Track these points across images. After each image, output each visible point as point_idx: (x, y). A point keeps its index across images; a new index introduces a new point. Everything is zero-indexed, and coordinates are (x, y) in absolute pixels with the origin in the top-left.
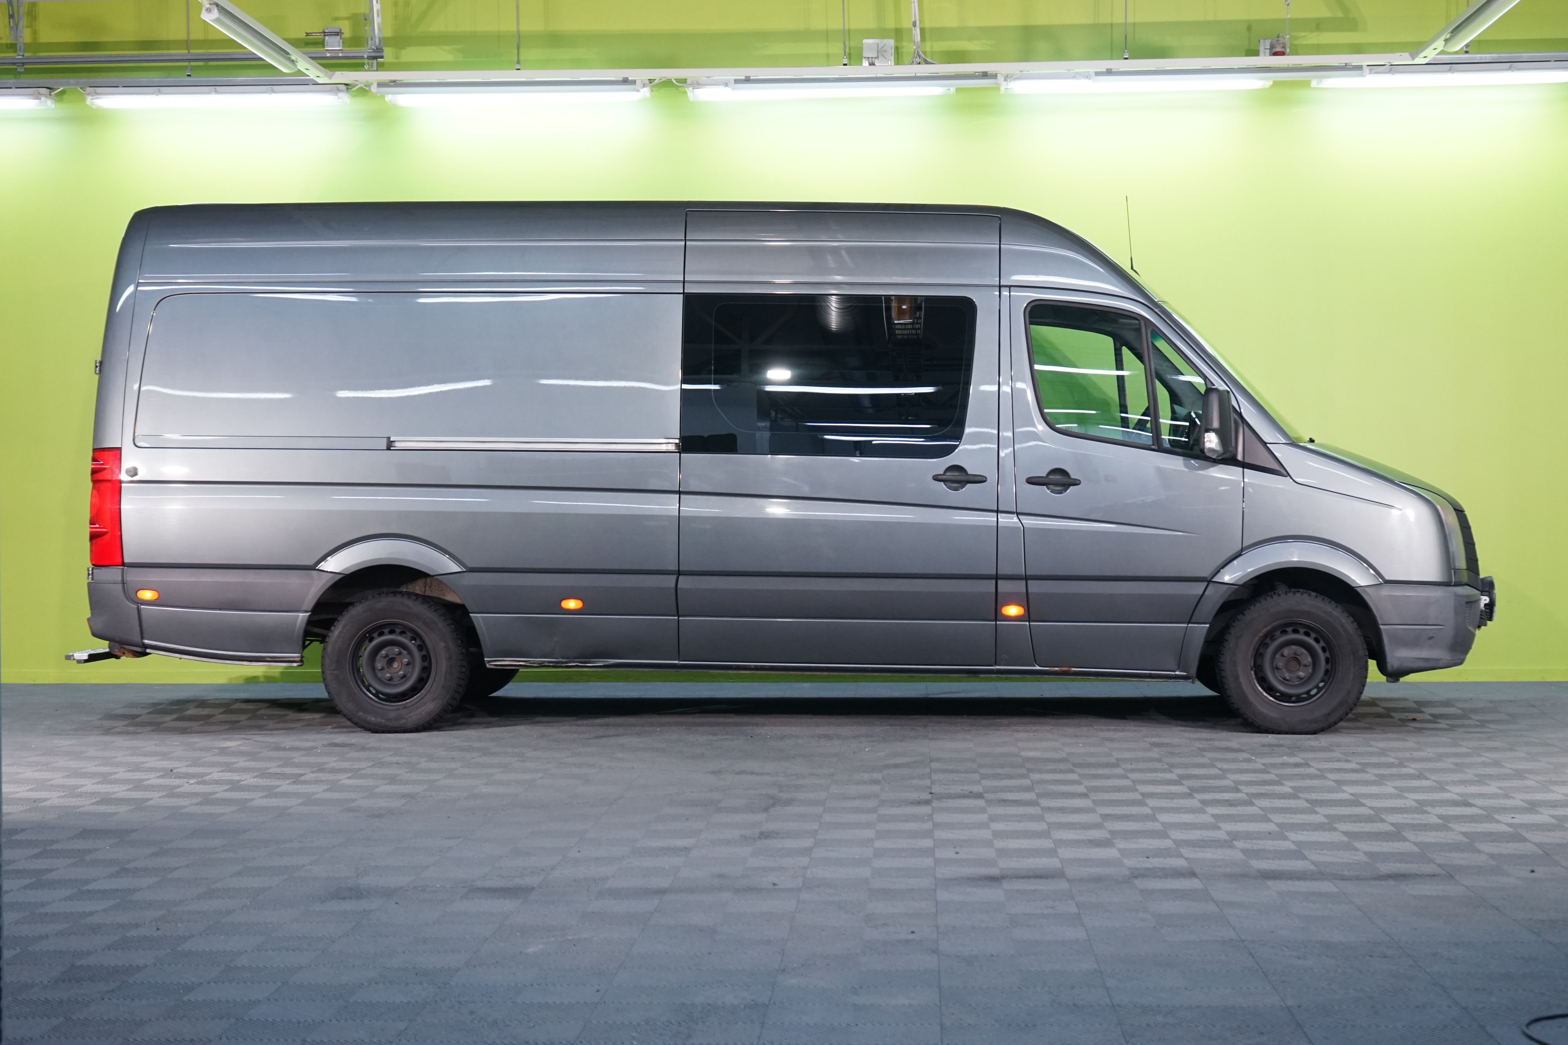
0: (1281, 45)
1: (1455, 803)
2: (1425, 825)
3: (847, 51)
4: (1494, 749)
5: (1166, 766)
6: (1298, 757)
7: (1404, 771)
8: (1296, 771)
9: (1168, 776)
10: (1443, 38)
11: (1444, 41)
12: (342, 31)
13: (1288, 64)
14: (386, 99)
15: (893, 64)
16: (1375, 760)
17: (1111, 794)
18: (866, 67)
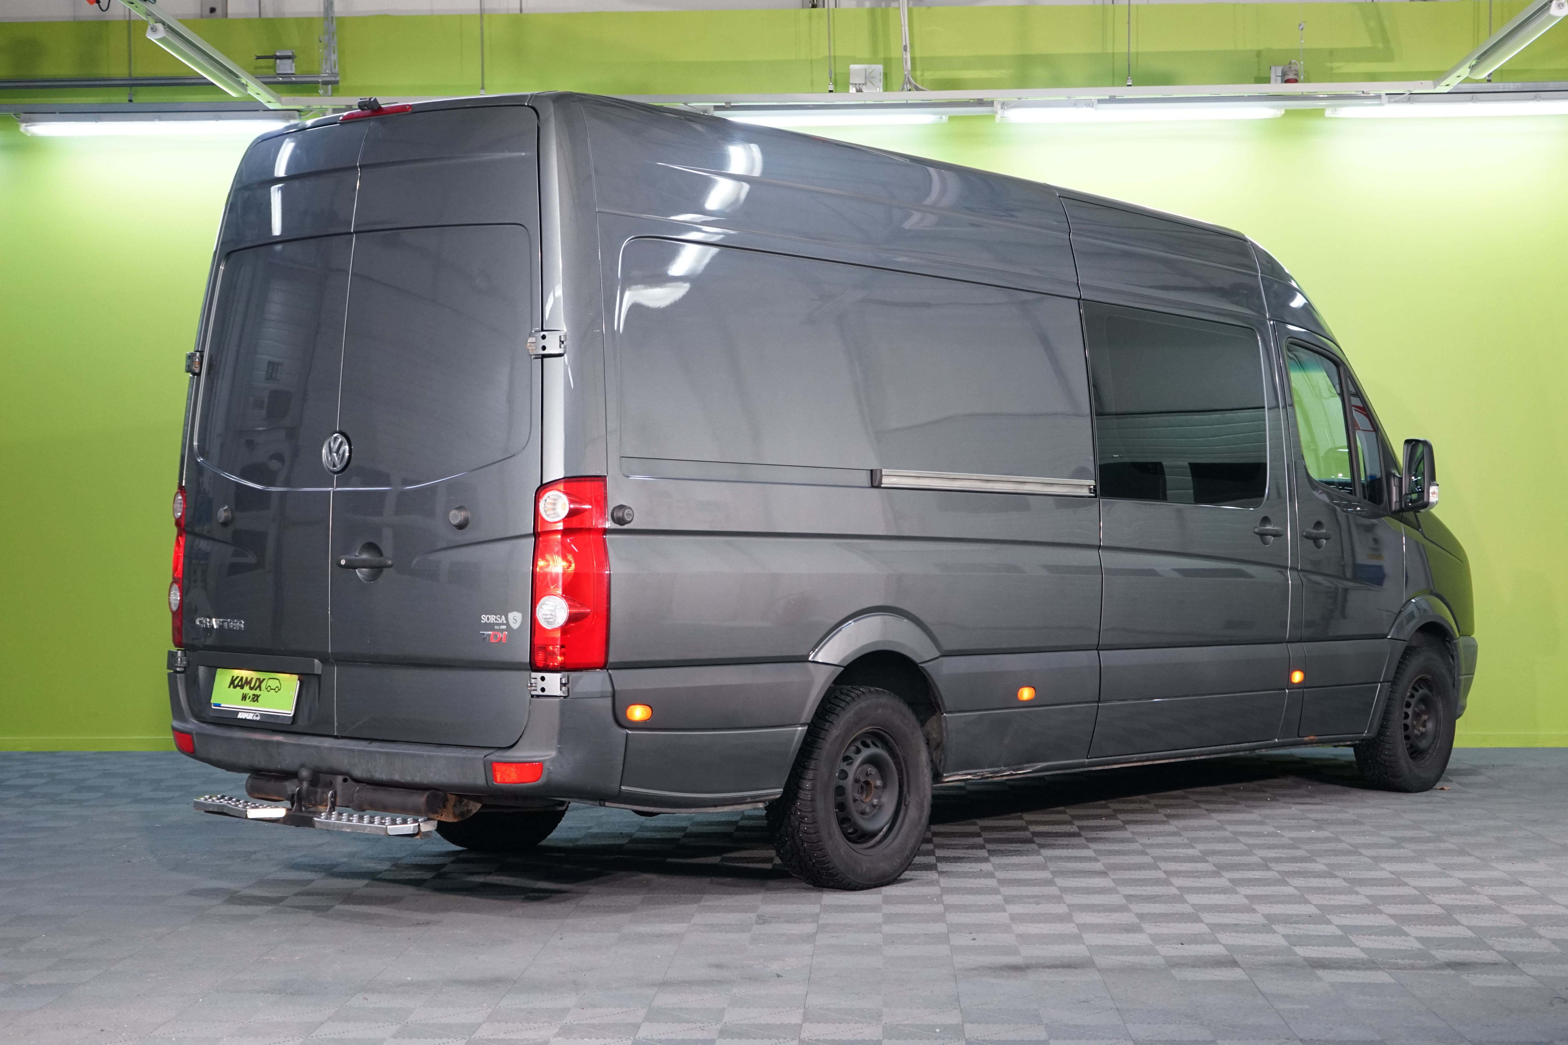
0: (1294, 72)
1: (1504, 883)
2: (1476, 907)
3: (833, 76)
4: (1535, 822)
5: (1186, 841)
6: (1327, 831)
7: (1443, 846)
8: (1326, 846)
9: (1191, 852)
10: (1468, 65)
11: (1469, 67)
12: (295, 54)
13: (1302, 93)
15: (882, 91)
16: (1410, 833)
17: (1133, 872)
18: (853, 93)
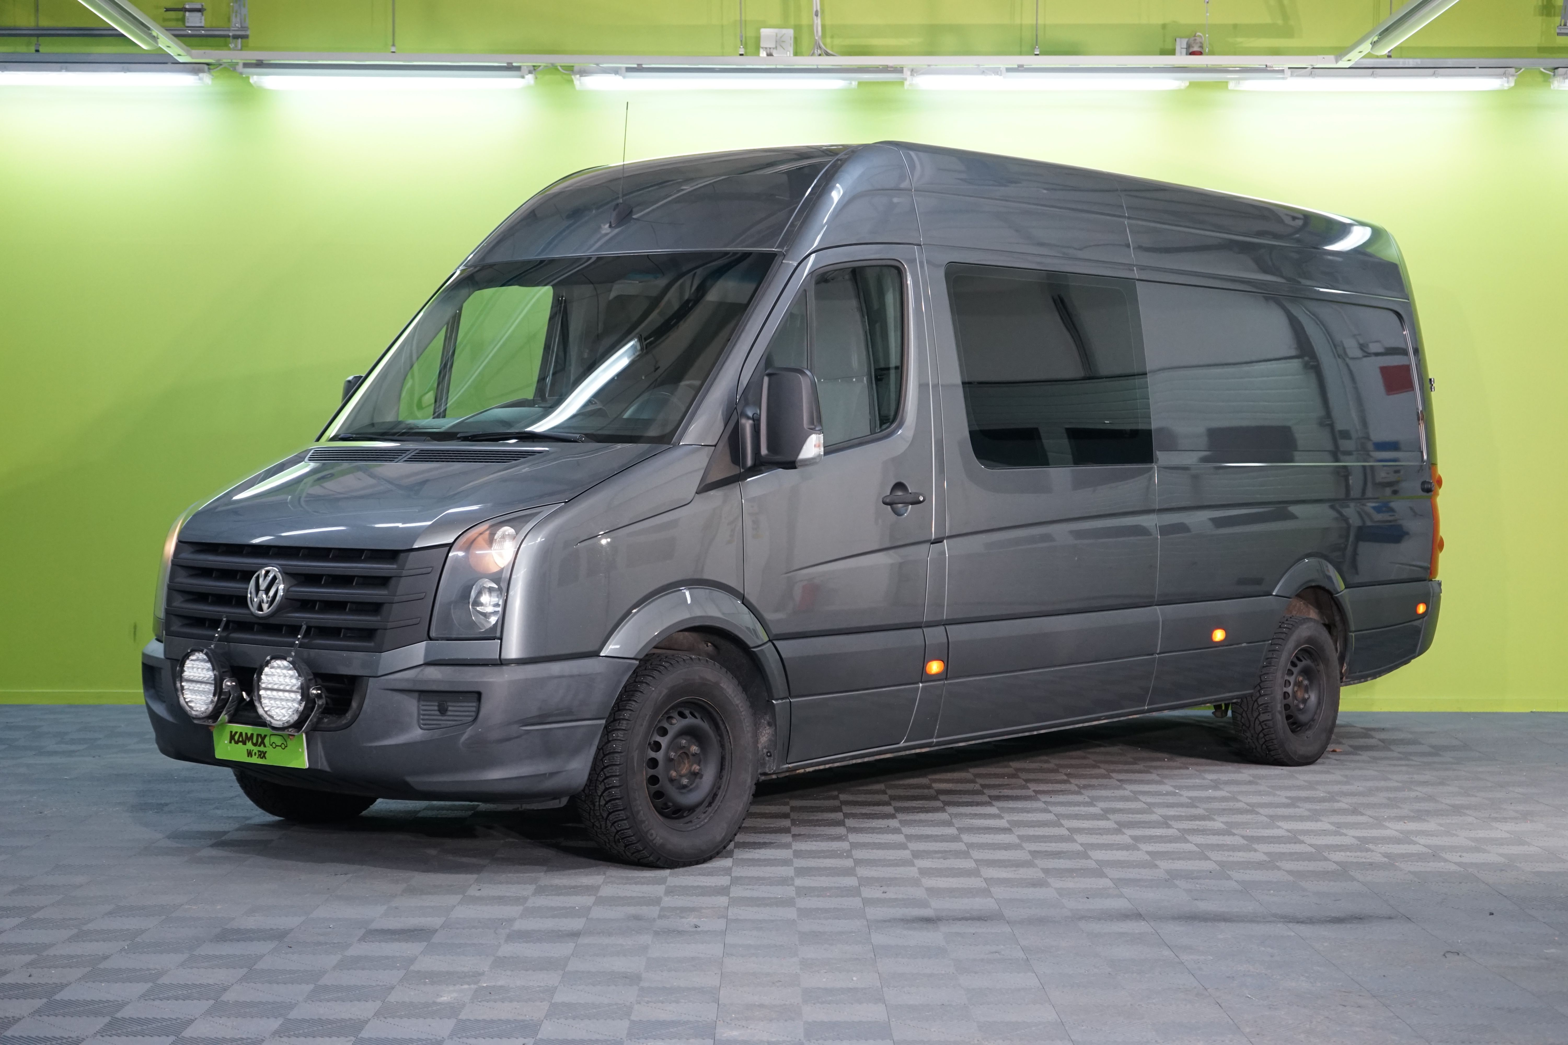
0: (1199, 45)
1: (1397, 841)
2: (1371, 864)
3: (744, 40)
4: (1425, 783)
5: (1087, 800)
6: (1224, 790)
7: (1337, 805)
8: (1224, 805)
9: (1092, 810)
10: (1370, 41)
11: (1371, 43)
12: (204, 7)
13: (1207, 65)
14: (251, 81)
15: (792, 55)
16: (1304, 794)
17: (1036, 829)
18: (763, 58)
